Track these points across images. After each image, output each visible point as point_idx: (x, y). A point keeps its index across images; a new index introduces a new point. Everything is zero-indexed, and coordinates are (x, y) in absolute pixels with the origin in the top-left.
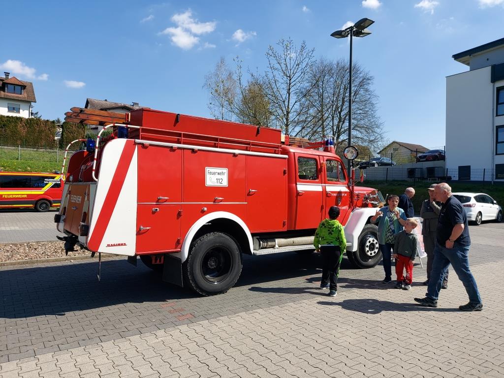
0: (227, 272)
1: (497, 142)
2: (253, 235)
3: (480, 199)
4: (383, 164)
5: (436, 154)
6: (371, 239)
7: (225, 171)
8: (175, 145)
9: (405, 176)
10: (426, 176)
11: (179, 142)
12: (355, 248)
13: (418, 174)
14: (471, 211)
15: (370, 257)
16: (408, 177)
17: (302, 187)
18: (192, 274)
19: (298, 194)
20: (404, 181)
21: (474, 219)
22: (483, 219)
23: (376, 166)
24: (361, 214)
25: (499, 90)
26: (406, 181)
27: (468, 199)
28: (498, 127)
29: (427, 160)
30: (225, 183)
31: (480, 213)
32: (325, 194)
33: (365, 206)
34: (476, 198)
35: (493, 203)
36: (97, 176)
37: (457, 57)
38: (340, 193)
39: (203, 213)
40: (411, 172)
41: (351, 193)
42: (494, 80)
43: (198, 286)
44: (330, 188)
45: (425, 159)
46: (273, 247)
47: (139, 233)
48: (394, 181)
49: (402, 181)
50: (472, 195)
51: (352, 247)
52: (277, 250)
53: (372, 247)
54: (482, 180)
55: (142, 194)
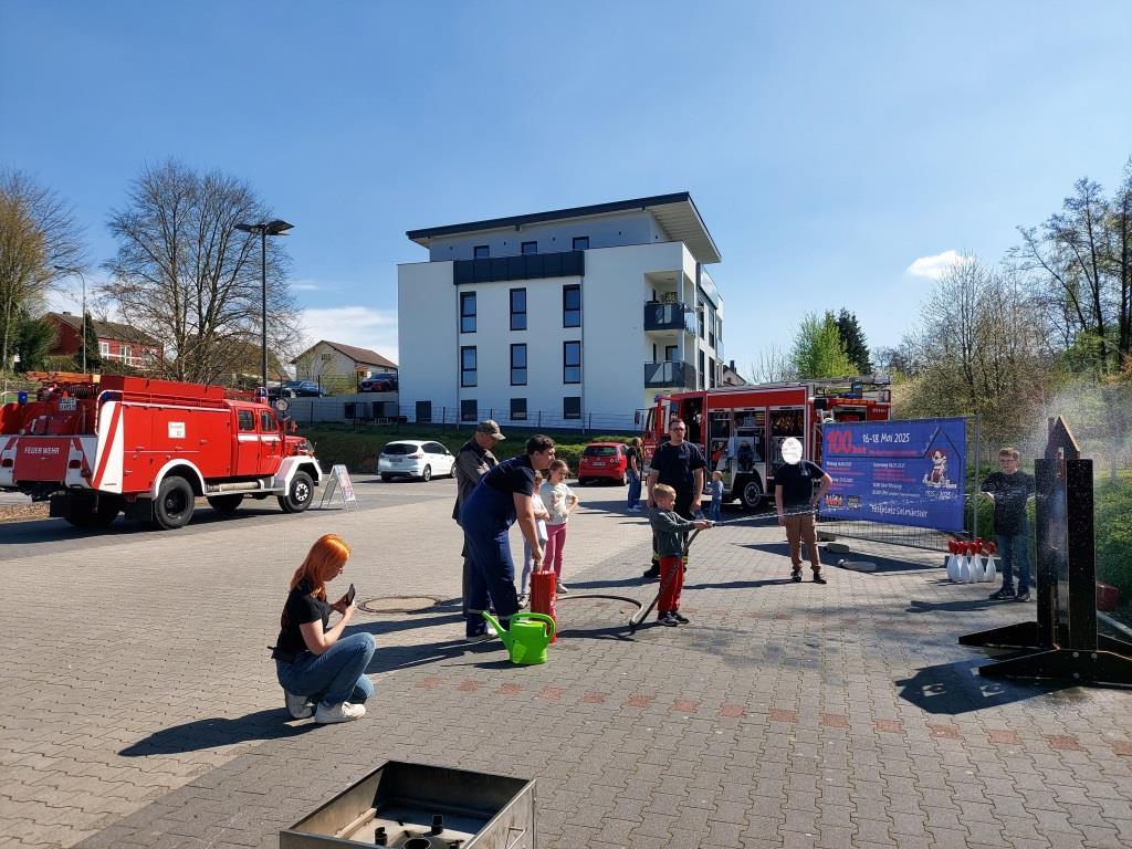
0: (182, 510)
1: (463, 370)
2: (205, 479)
3: (427, 449)
4: (303, 393)
5: (386, 380)
6: (301, 485)
7: (183, 424)
8: (148, 405)
9: (340, 415)
10: (371, 415)
11: (148, 402)
12: (287, 493)
13: (359, 413)
14: (416, 464)
15: (300, 502)
16: (346, 417)
17: (242, 438)
18: (159, 510)
19: (239, 443)
20: (338, 423)
21: (421, 474)
22: (433, 474)
23: (293, 396)
24: (292, 462)
25: (464, 296)
26: (343, 423)
27: (414, 449)
28: (463, 348)
29: (373, 390)
30: (183, 435)
31: (429, 466)
32: (261, 443)
33: (295, 454)
34: (424, 447)
35: (445, 454)
36: (98, 430)
37: (413, 235)
38: (274, 442)
39: (168, 460)
40: (350, 409)
41: (283, 441)
42: (457, 281)
43: (162, 521)
44: (265, 438)
45: (370, 389)
46: (218, 491)
47: (125, 475)
48: (323, 422)
49: (335, 423)
50: (419, 443)
51: (284, 491)
52: (222, 493)
53: (302, 492)
54: (441, 422)
55: (127, 446)
